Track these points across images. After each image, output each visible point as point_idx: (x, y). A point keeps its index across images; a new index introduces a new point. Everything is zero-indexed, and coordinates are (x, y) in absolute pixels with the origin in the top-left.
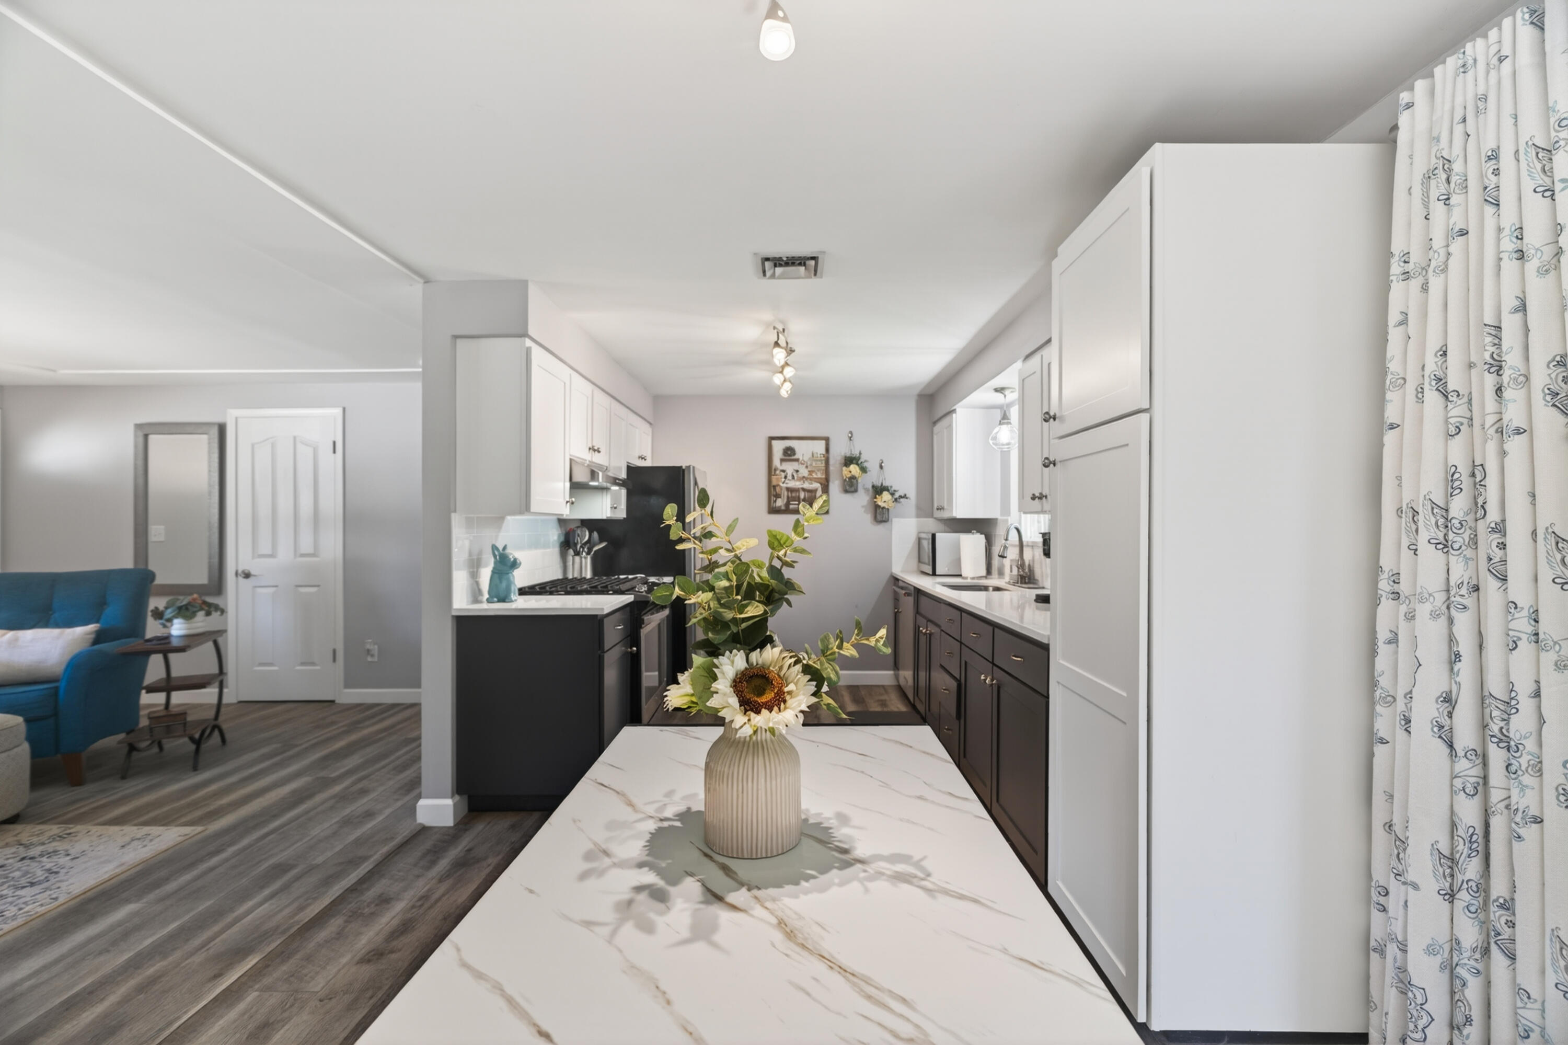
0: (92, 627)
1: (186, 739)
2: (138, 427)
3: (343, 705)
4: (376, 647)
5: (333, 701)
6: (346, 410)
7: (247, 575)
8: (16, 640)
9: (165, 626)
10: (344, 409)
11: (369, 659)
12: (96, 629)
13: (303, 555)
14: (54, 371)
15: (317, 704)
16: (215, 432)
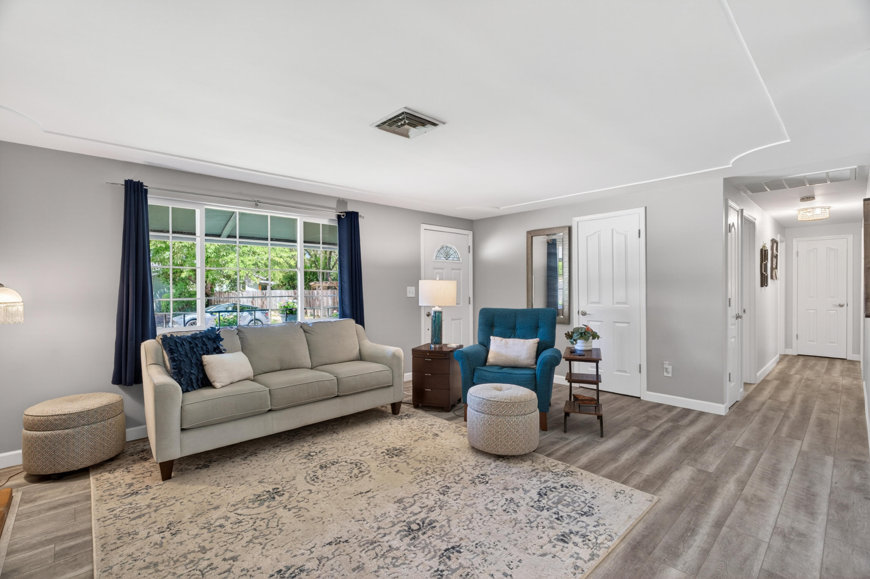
0: (536, 340)
1: (596, 417)
2: (529, 233)
3: (647, 402)
4: (671, 367)
5: (640, 398)
6: (647, 208)
7: (584, 314)
8: (507, 343)
9: (572, 343)
10: (646, 208)
11: (665, 374)
12: (537, 341)
13: (618, 303)
14: (499, 208)
15: (631, 398)
16: (567, 231)
